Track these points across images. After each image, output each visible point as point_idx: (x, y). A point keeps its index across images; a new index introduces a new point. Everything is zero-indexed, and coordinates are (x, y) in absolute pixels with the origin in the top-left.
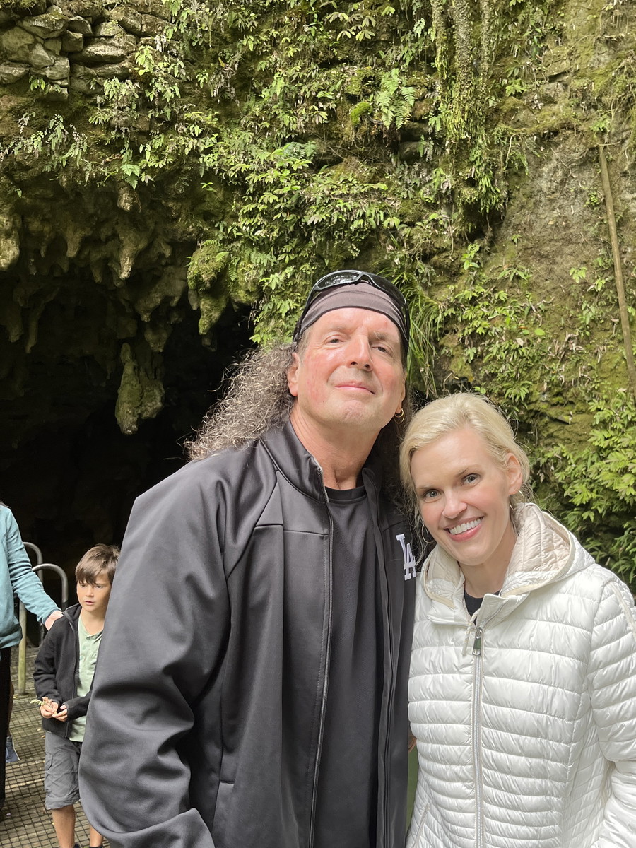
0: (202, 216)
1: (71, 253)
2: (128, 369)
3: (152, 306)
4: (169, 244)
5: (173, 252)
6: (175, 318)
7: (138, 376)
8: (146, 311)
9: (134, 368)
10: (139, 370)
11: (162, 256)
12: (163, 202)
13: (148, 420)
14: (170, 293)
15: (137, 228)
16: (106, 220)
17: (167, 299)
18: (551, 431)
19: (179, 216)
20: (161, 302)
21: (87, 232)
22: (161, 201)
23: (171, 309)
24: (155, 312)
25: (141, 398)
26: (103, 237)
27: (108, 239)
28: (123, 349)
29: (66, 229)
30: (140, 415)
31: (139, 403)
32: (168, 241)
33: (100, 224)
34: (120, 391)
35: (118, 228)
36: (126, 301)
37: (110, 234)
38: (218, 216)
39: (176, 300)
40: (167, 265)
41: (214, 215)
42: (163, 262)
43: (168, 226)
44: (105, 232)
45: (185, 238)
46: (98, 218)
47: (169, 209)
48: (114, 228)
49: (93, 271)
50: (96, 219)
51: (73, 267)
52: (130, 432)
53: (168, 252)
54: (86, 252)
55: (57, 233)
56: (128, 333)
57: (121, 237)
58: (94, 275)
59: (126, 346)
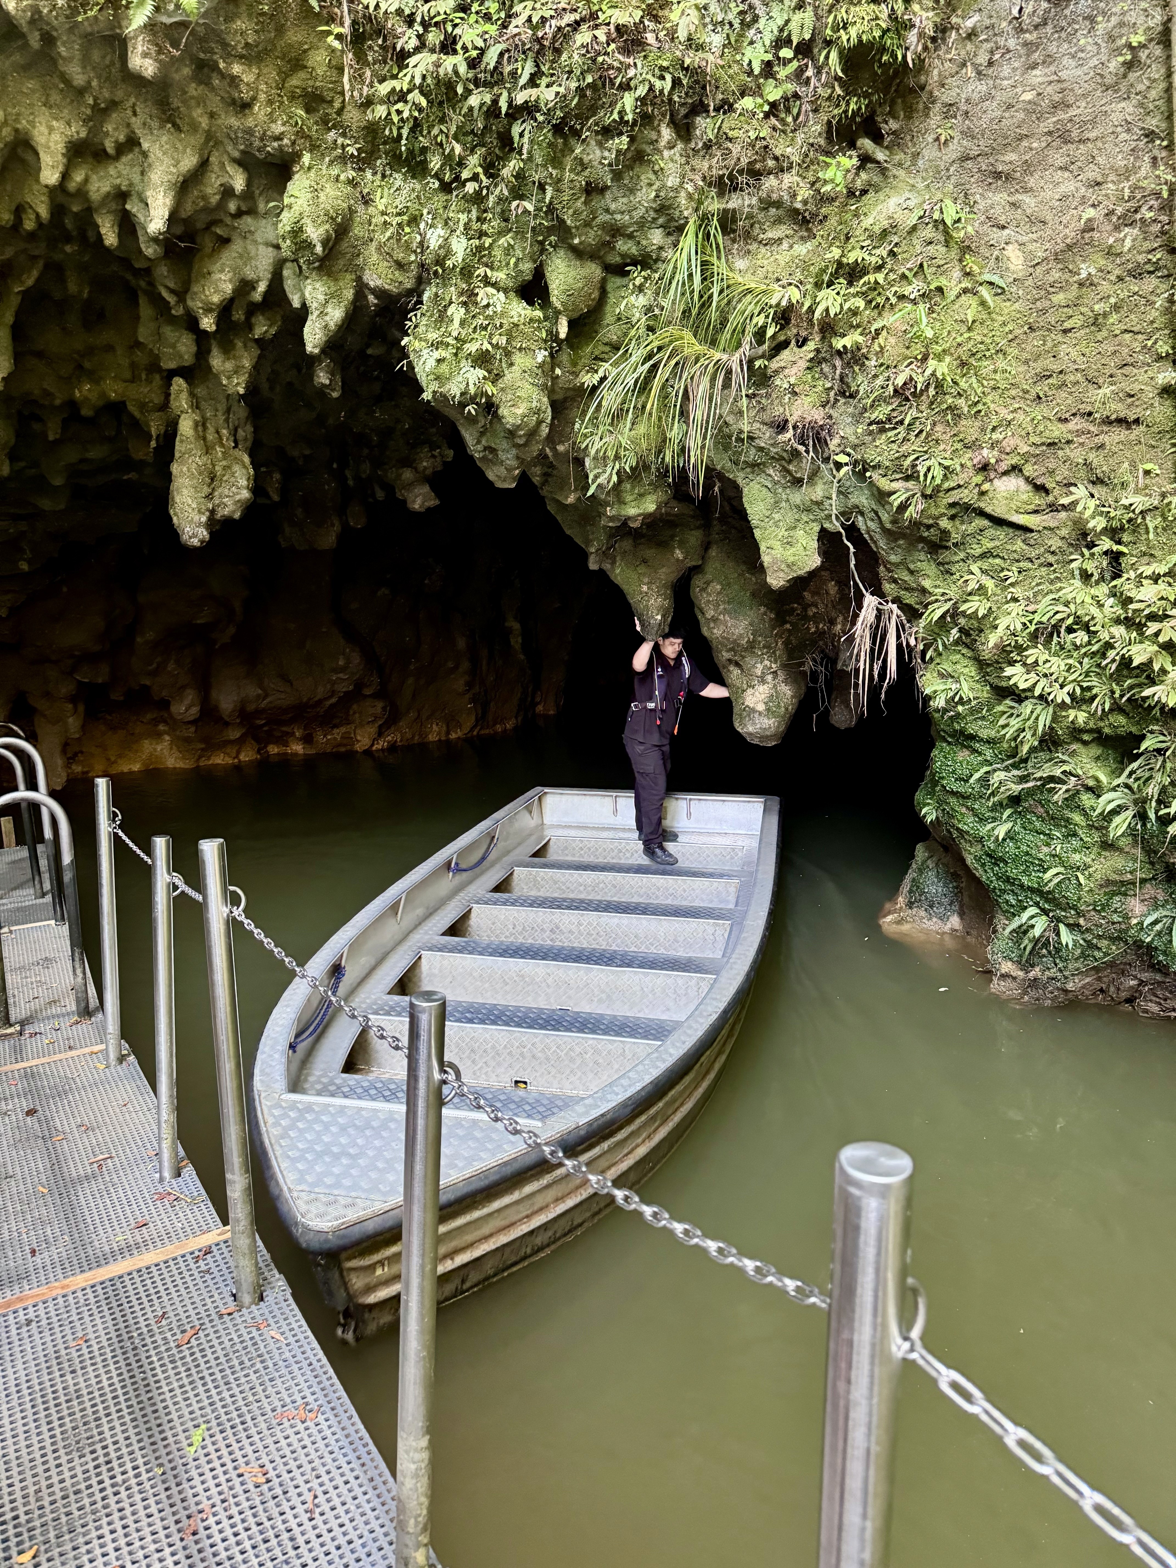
0: (301, 101)
1: (50, 176)
2: (186, 427)
3: (216, 299)
4: (239, 162)
5: (249, 183)
6: (262, 328)
7: (204, 439)
8: (208, 310)
9: (197, 425)
10: (205, 428)
11: (227, 192)
12: (222, 65)
14: (250, 274)
15: (174, 125)
16: (112, 106)
17: (245, 286)
18: (991, 544)
19: (255, 98)
20: (235, 291)
21: (78, 131)
22: (216, 63)
23: (253, 309)
24: (225, 311)
25: (212, 479)
26: (110, 146)
27: (119, 152)
28: (174, 388)
29: (32, 123)
30: (212, 512)
31: (208, 491)
32: (236, 154)
33: (101, 112)
34: (175, 468)
35: (137, 123)
36: (172, 291)
37: (122, 138)
39: (262, 287)
40: (239, 214)
42: (232, 206)
43: (236, 121)
44: (112, 134)
45: (270, 149)
46: (95, 99)
47: (234, 81)
48: (128, 125)
49: (99, 221)
50: (91, 101)
51: (58, 210)
52: (195, 542)
53: (239, 183)
54: (78, 177)
55: (17, 131)
56: (181, 357)
57: (145, 145)
58: (103, 231)
59: (179, 383)
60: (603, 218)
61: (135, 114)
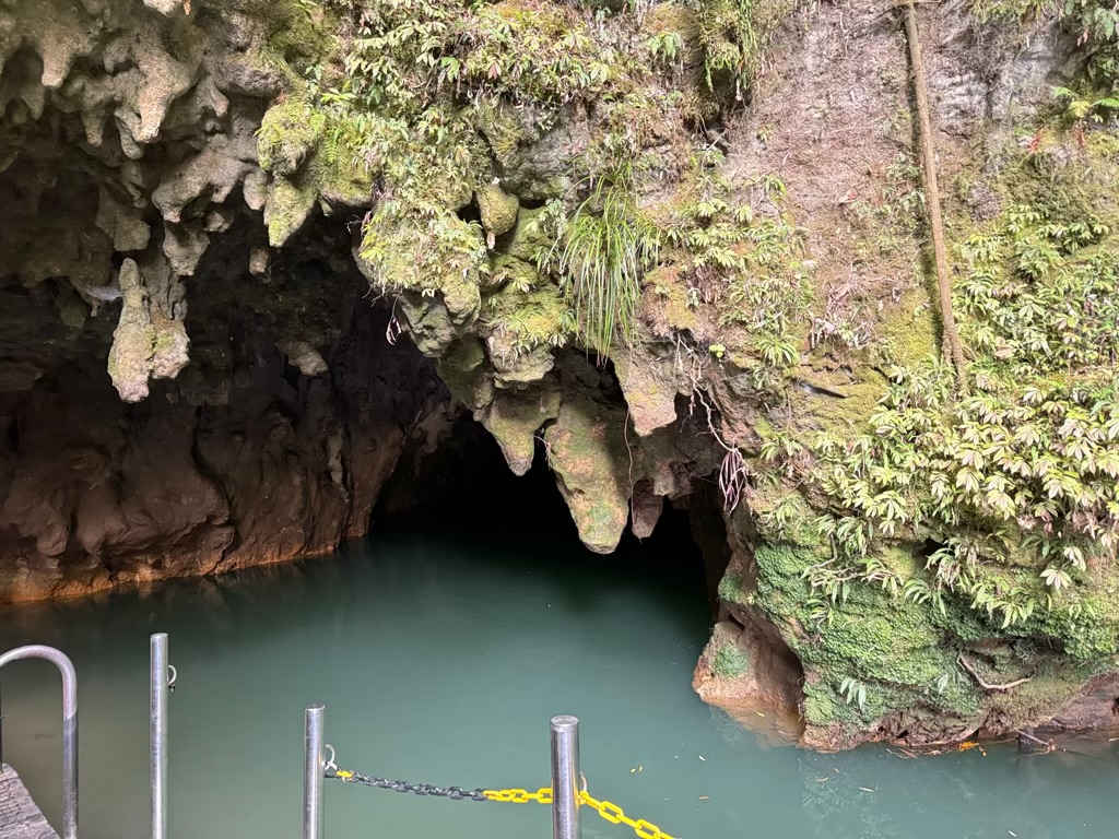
0: (283, 53)
1: (52, 78)
2: (133, 300)
3: (185, 197)
4: (223, 92)
5: (229, 109)
6: (218, 223)
7: (149, 311)
8: (174, 205)
9: (143, 299)
10: (150, 302)
11: (208, 113)
12: (224, 15)
13: (165, 380)
14: (216, 178)
15: (173, 54)
16: (118, 33)
17: (210, 189)
18: (813, 407)
19: (248, 45)
20: (201, 192)
21: (85, 46)
22: (219, 12)
23: (214, 207)
24: (188, 209)
25: (154, 345)
26: (109, 64)
27: (118, 69)
28: (124, 267)
29: (42, 36)
30: (152, 371)
31: (150, 354)
32: (224, 85)
33: (107, 37)
34: (117, 334)
35: (139, 52)
36: (137, 187)
37: (122, 59)
38: (310, 56)
39: (226, 191)
40: (213, 132)
41: (302, 55)
42: (209, 125)
43: (228, 60)
44: (113, 55)
45: (257, 85)
46: (105, 24)
47: (231, 28)
48: (130, 50)
49: (87, 123)
50: (101, 25)
51: (49, 109)
52: (135, 398)
53: (221, 108)
54: (77, 85)
55: (24, 39)
56: (134, 242)
57: (144, 67)
58: (88, 131)
59: (129, 265)
60: (527, 165)
61: (138, 41)
